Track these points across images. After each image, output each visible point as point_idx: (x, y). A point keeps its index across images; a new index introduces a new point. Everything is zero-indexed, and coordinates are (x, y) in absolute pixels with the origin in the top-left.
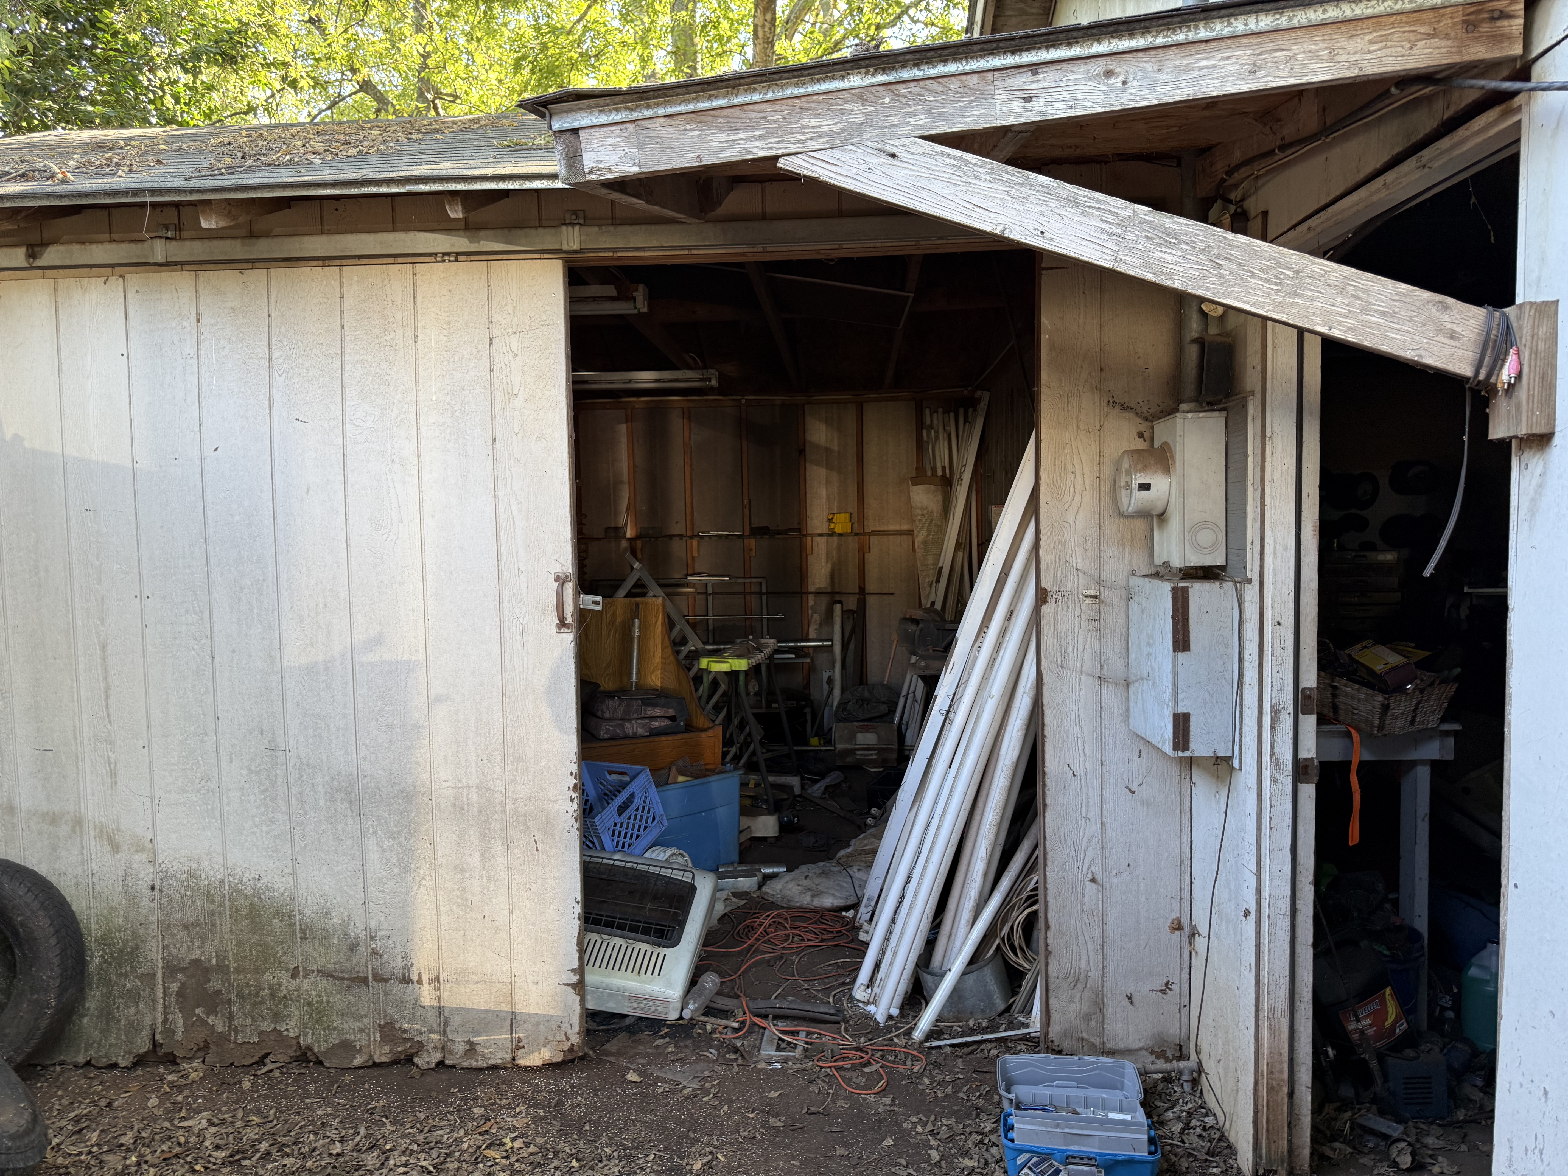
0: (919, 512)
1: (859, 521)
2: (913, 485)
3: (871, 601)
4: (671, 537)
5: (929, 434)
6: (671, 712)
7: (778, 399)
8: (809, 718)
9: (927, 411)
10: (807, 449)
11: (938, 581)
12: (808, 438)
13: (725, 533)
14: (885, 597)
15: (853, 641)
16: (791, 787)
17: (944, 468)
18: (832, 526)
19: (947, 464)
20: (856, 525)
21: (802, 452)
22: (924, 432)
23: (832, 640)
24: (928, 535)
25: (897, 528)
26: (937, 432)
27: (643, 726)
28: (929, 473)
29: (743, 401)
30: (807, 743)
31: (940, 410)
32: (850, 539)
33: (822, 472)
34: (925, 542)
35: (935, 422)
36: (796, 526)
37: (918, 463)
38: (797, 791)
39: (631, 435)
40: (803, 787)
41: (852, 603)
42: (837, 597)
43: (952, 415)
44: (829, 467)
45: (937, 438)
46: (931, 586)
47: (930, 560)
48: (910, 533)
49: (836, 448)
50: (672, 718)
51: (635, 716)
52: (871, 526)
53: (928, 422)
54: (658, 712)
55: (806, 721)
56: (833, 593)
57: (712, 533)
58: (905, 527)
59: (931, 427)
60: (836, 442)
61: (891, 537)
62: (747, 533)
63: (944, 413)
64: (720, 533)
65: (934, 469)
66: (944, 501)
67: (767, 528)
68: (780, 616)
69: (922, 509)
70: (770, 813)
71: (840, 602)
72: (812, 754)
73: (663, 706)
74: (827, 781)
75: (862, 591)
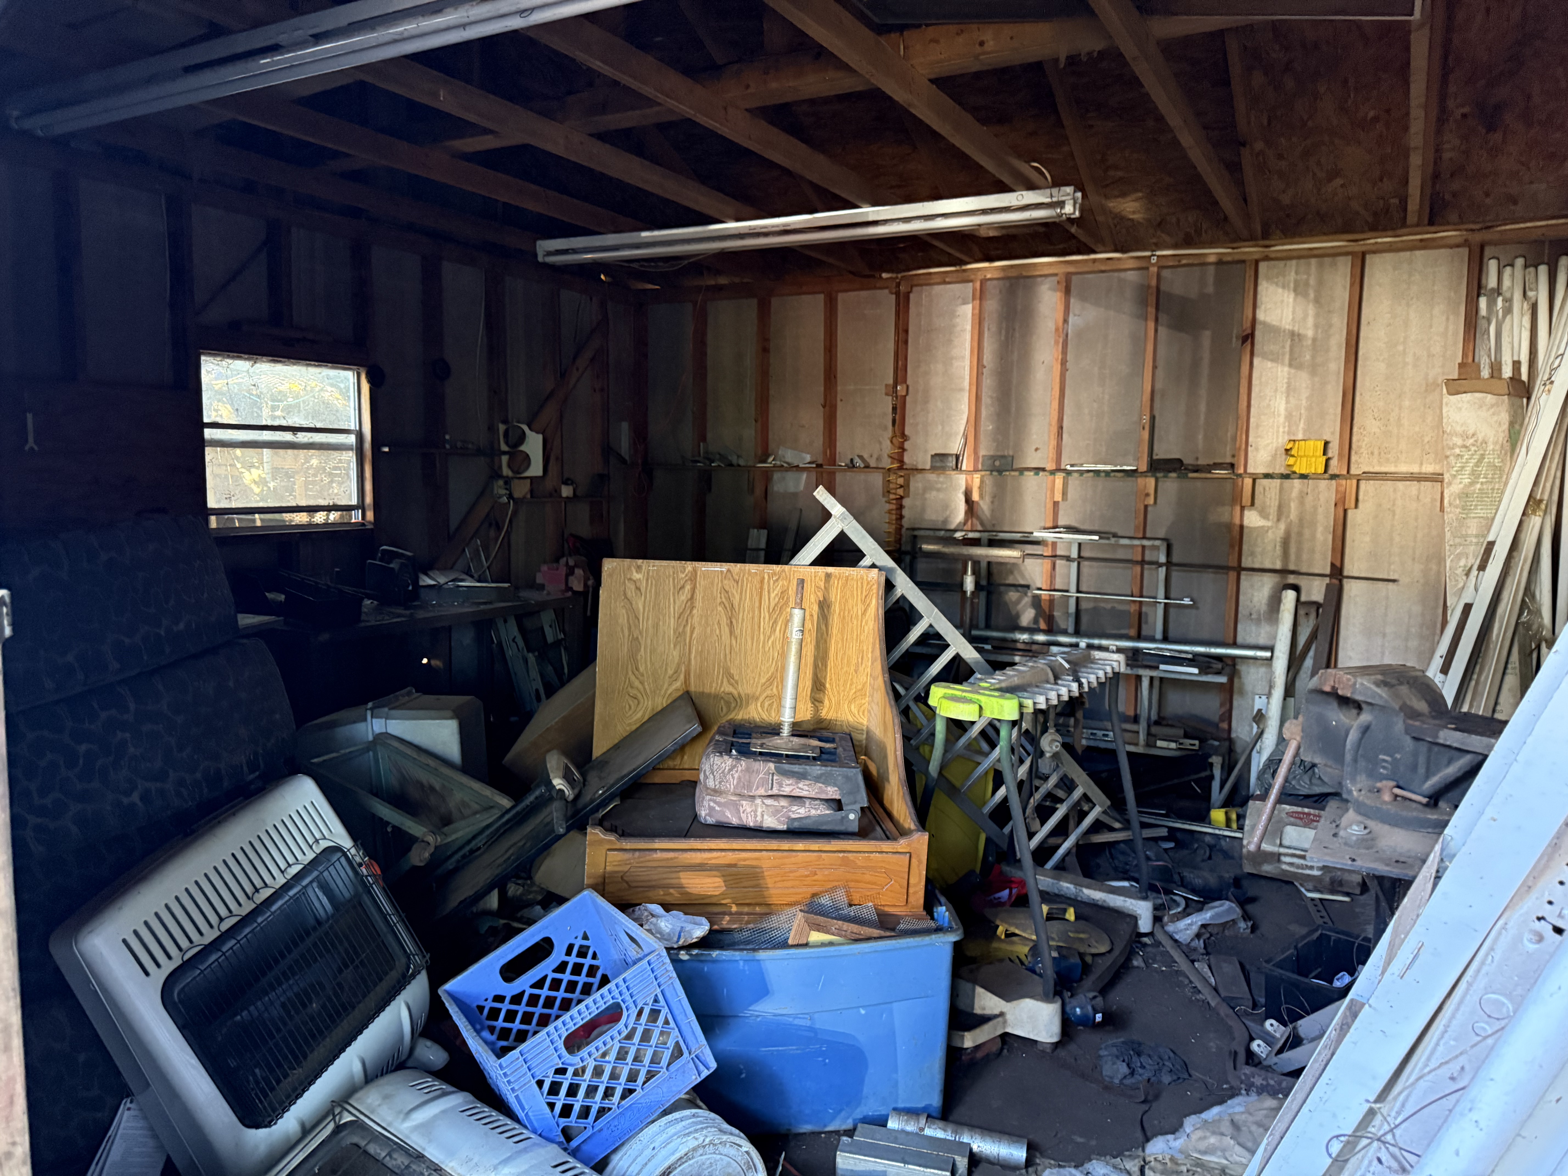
0: (1459, 442)
1: (1340, 455)
2: (1450, 393)
3: (1351, 589)
4: (1022, 471)
5: (1491, 304)
6: (832, 792)
7: (1212, 253)
8: (1217, 772)
9: (1493, 265)
10: (1258, 334)
11: (1482, 567)
12: (1261, 316)
13: (1109, 468)
14: (1380, 584)
15: (1311, 653)
16: (1133, 919)
17: (1517, 365)
18: (1291, 461)
19: (1524, 358)
20: (1334, 463)
21: (1249, 338)
22: (1483, 302)
23: (1271, 649)
24: (1472, 484)
25: (1415, 469)
26: (1509, 301)
27: (775, 812)
28: (1485, 373)
29: (1154, 260)
30: (1203, 817)
31: (1520, 262)
32: (1323, 484)
33: (1282, 372)
34: (1465, 495)
35: (1507, 283)
36: (1229, 460)
37: (1465, 355)
38: (1145, 925)
39: (979, 321)
40: (1157, 919)
41: (1316, 591)
42: (1291, 579)
43: (1543, 270)
44: (1294, 363)
45: (1508, 311)
46: (1467, 574)
47: (1473, 527)
48: (1437, 478)
49: (1310, 333)
50: (838, 805)
51: (762, 792)
52: (1361, 464)
53: (1492, 282)
54: (804, 788)
55: (1212, 777)
56: (1284, 572)
57: (1086, 467)
58: (1429, 468)
59: (1498, 291)
60: (1310, 321)
61: (1400, 485)
62: (1144, 467)
63: (1526, 266)
64: (1100, 467)
65: (1496, 368)
66: (1512, 424)
67: (1180, 461)
68: (1187, 601)
69: (1465, 436)
70: (1046, 998)
71: (1296, 588)
72: (1208, 839)
73: (817, 779)
74: (1206, 916)
75: (1337, 573)
